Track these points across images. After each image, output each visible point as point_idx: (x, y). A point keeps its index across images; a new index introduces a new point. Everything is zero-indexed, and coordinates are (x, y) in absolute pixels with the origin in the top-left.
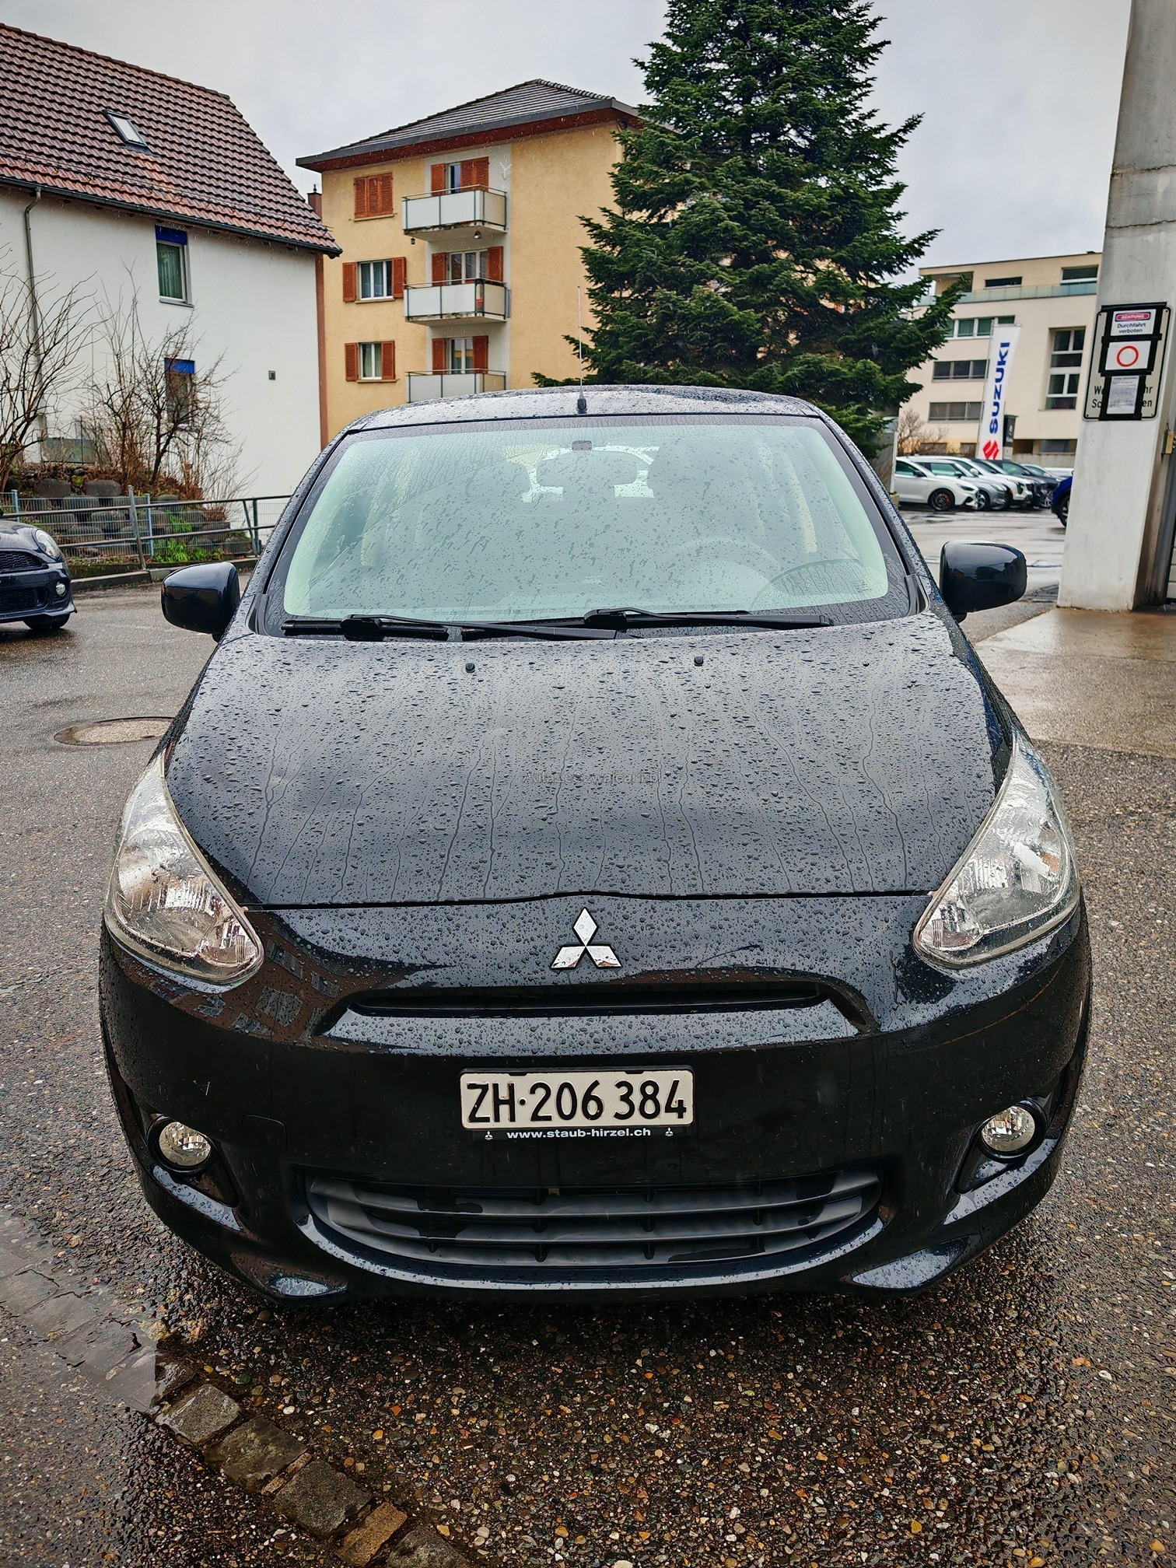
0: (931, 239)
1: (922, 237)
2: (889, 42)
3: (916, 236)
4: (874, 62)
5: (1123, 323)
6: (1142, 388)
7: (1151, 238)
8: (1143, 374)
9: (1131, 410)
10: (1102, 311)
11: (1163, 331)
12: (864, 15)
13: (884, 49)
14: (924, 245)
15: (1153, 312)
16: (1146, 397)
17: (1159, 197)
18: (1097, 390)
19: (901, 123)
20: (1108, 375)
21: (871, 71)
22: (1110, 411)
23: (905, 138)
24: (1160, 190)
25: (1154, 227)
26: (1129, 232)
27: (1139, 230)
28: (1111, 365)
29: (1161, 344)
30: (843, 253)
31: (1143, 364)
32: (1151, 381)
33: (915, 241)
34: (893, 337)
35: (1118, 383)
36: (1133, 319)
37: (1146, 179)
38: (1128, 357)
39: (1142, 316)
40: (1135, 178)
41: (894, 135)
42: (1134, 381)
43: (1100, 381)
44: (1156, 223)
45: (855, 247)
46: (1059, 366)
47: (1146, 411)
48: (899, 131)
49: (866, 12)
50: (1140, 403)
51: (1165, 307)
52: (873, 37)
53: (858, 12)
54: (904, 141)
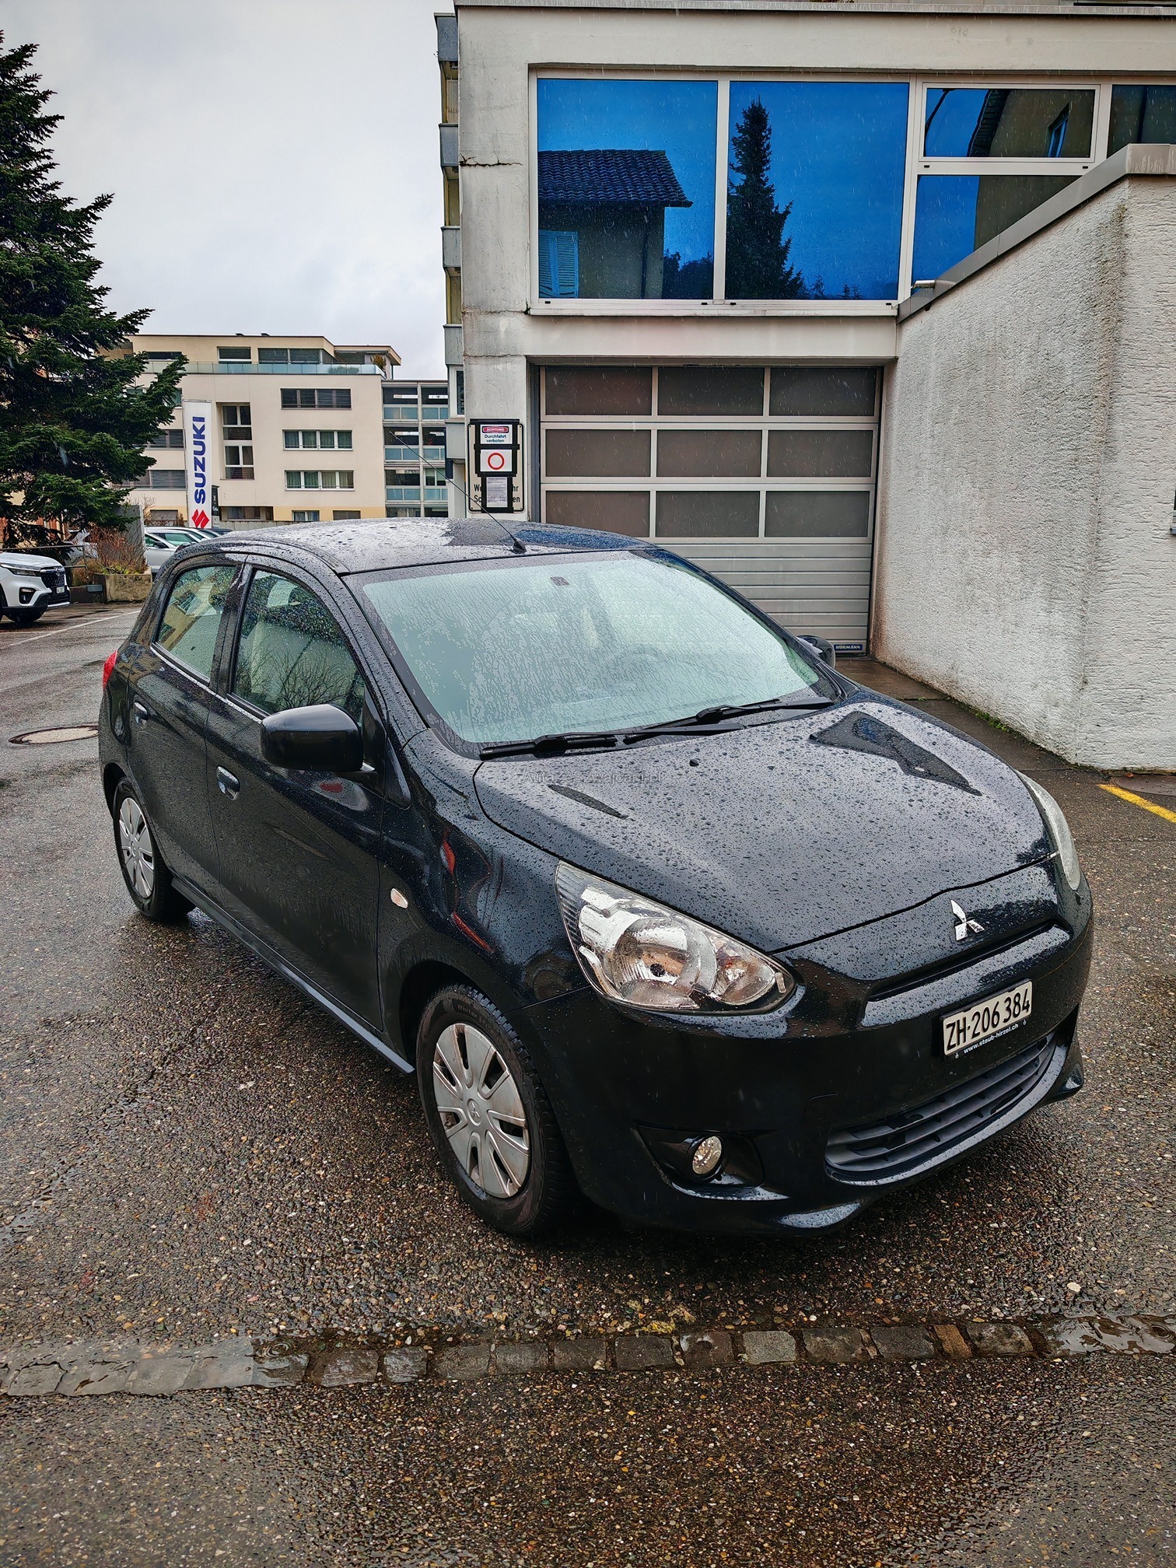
0: (144, 318)
1: (134, 315)
2: (62, 118)
3: (129, 312)
4: (50, 134)
5: (489, 434)
6: (510, 488)
7: (500, 367)
8: (510, 476)
9: (505, 504)
10: (471, 423)
11: (519, 442)
12: (32, 86)
13: (57, 123)
14: (137, 323)
15: (510, 426)
16: (515, 494)
17: (502, 335)
18: (476, 488)
19: (90, 201)
20: (484, 476)
21: (47, 143)
22: (489, 505)
23: (97, 214)
24: (502, 329)
25: (502, 359)
26: (483, 361)
27: (490, 361)
28: (484, 468)
29: (519, 452)
30: (54, 322)
31: (508, 468)
32: (517, 481)
33: (127, 318)
34: (122, 411)
35: (492, 483)
36: (495, 431)
37: (490, 320)
38: (496, 461)
39: (503, 430)
40: (482, 318)
41: (86, 210)
42: (504, 481)
43: (478, 481)
44: (503, 356)
45: (67, 317)
46: (230, 438)
47: (516, 505)
48: (90, 207)
49: (34, 83)
50: (511, 499)
51: (518, 423)
52: (45, 110)
53: (26, 82)
54: (96, 218)
